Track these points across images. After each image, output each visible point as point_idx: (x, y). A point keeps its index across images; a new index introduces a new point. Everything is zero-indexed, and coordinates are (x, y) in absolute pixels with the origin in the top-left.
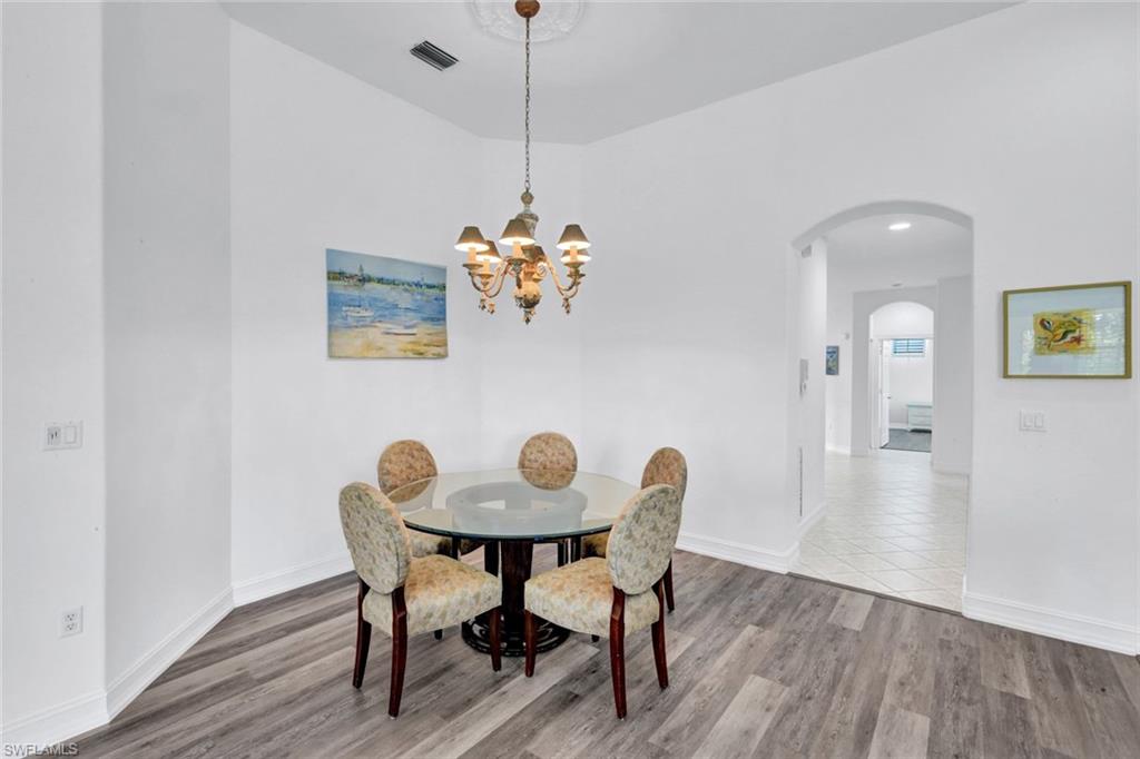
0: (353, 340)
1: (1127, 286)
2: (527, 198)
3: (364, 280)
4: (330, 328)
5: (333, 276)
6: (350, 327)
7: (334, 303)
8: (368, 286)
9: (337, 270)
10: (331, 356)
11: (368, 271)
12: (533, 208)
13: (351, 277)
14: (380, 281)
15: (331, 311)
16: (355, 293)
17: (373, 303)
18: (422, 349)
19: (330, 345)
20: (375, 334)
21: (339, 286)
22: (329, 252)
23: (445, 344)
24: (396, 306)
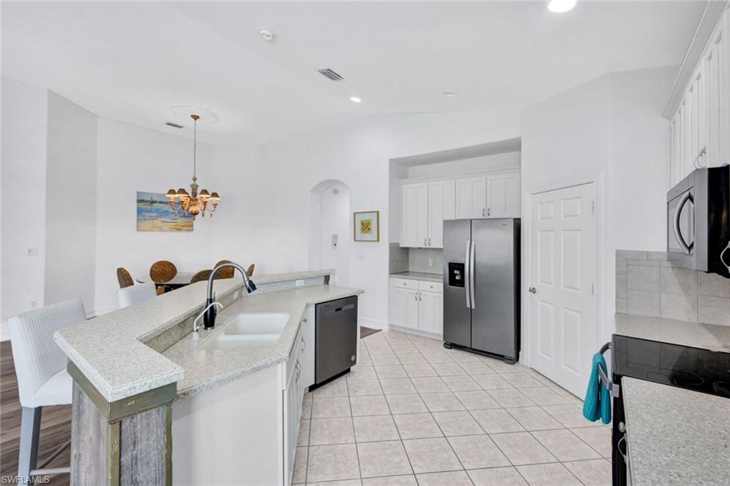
0: (148, 224)
1: (378, 212)
2: (195, 179)
3: (153, 202)
4: (138, 220)
5: (139, 201)
6: (146, 220)
7: (139, 211)
8: (154, 205)
9: (141, 199)
10: (138, 230)
11: (154, 199)
12: (197, 182)
13: (147, 201)
14: (161, 202)
15: (138, 214)
16: (149, 207)
17: (157, 211)
18: (180, 228)
19: (137, 226)
20: (158, 222)
21: (142, 205)
22: (138, 193)
23: (192, 226)
24: (167, 212)
